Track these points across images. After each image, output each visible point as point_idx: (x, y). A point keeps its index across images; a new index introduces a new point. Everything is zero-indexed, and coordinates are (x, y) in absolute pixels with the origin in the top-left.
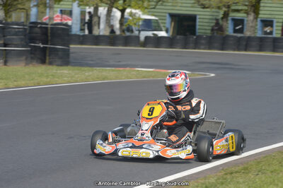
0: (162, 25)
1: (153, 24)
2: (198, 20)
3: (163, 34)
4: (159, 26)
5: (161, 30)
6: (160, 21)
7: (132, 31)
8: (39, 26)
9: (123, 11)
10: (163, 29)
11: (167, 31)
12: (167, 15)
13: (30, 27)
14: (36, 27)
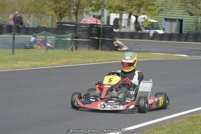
0: (160, 26)
1: (155, 25)
2: (184, 23)
3: (161, 32)
4: (158, 27)
5: (160, 29)
6: (159, 23)
7: (141, 30)
8: (95, 26)
9: (137, 17)
10: (161, 28)
11: (164, 30)
12: (164, 19)
13: (90, 26)
14: (93, 27)
